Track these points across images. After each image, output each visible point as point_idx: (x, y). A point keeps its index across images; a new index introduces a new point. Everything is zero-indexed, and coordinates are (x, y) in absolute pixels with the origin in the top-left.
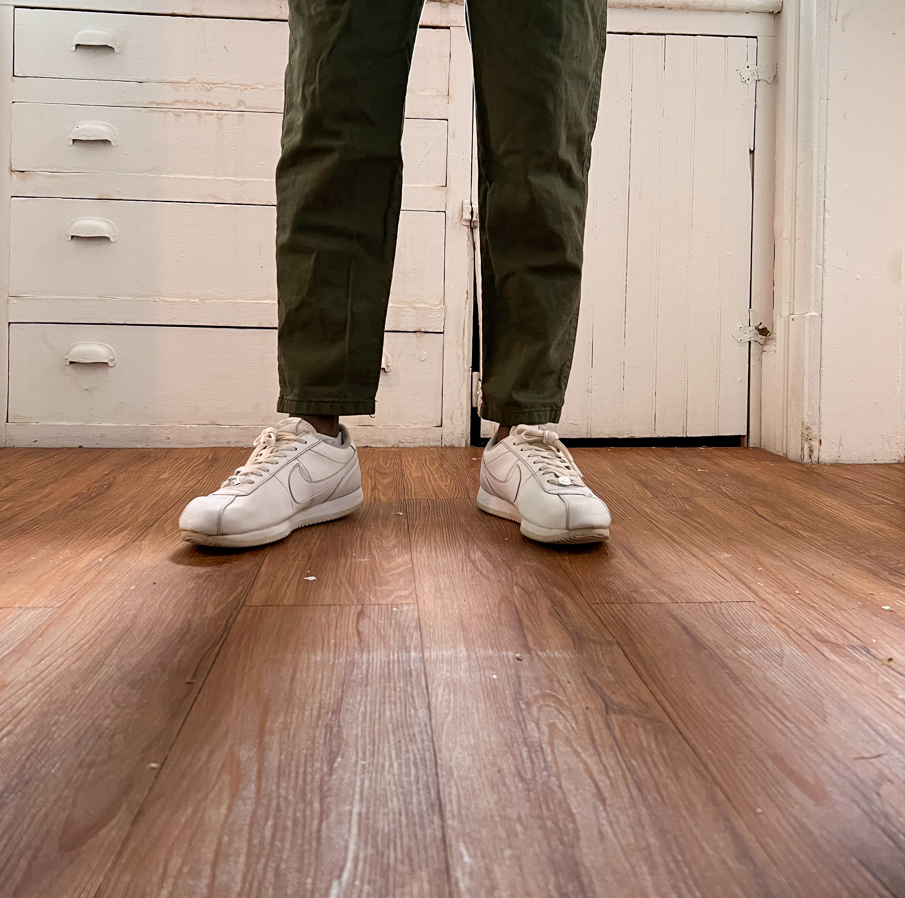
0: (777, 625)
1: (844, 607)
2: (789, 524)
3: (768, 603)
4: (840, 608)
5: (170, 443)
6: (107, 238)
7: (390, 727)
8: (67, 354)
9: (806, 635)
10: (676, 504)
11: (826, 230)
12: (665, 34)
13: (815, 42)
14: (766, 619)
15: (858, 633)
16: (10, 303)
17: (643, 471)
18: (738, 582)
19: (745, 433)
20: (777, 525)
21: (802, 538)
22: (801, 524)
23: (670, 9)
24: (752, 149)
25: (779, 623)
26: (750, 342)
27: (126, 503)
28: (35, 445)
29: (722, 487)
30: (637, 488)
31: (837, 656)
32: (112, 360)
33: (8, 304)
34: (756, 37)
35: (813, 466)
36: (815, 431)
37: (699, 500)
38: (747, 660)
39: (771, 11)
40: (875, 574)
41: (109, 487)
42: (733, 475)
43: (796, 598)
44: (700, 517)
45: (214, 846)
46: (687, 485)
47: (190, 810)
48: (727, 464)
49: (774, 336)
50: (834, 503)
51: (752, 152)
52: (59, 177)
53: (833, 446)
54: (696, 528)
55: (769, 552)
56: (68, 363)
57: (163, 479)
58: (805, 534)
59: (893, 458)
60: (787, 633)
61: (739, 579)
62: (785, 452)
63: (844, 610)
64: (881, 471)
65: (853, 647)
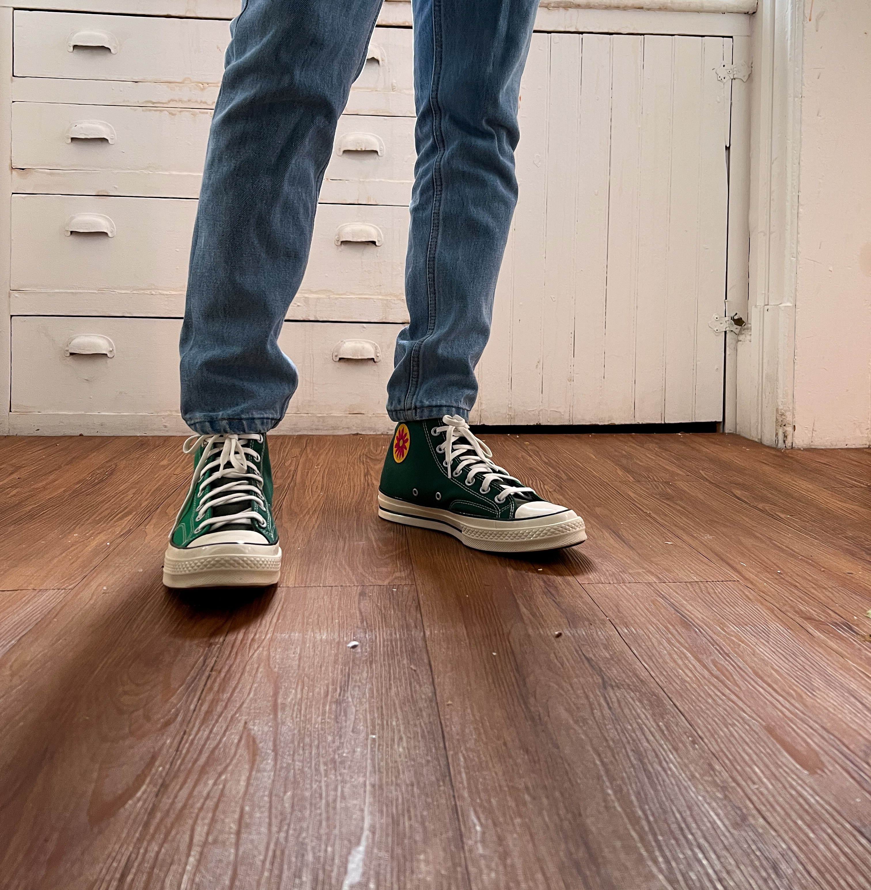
0: (762, 604)
1: (826, 586)
2: (767, 507)
3: (752, 583)
4: (820, 586)
5: (167, 431)
6: (105, 234)
7: (397, 702)
8: (67, 346)
9: (790, 612)
10: (658, 488)
11: (799, 224)
12: (643, 34)
13: (789, 42)
14: (751, 597)
15: (840, 611)
16: (12, 296)
17: (623, 456)
18: (721, 562)
19: (721, 420)
20: (755, 507)
21: (780, 519)
22: (779, 506)
23: (649, 9)
24: (728, 146)
25: (763, 601)
26: (725, 332)
27: (129, 489)
28: (38, 433)
29: (701, 471)
30: (620, 472)
31: (820, 633)
32: (111, 351)
33: (9, 297)
34: (732, 37)
35: (787, 451)
36: (789, 417)
37: (680, 484)
38: (735, 637)
39: (746, 11)
40: (853, 554)
41: (111, 474)
42: (712, 460)
43: (778, 577)
44: (682, 499)
45: (237, 816)
46: (667, 470)
47: (211, 782)
48: (705, 450)
49: (749, 326)
50: (810, 486)
51: (728, 148)
52: (59, 174)
53: (806, 432)
54: (678, 511)
55: (749, 533)
56: (69, 355)
57: (163, 466)
58: (783, 516)
59: (864, 442)
60: (772, 611)
61: (722, 559)
62: (760, 437)
63: (824, 588)
64: (852, 455)
65: (836, 624)
